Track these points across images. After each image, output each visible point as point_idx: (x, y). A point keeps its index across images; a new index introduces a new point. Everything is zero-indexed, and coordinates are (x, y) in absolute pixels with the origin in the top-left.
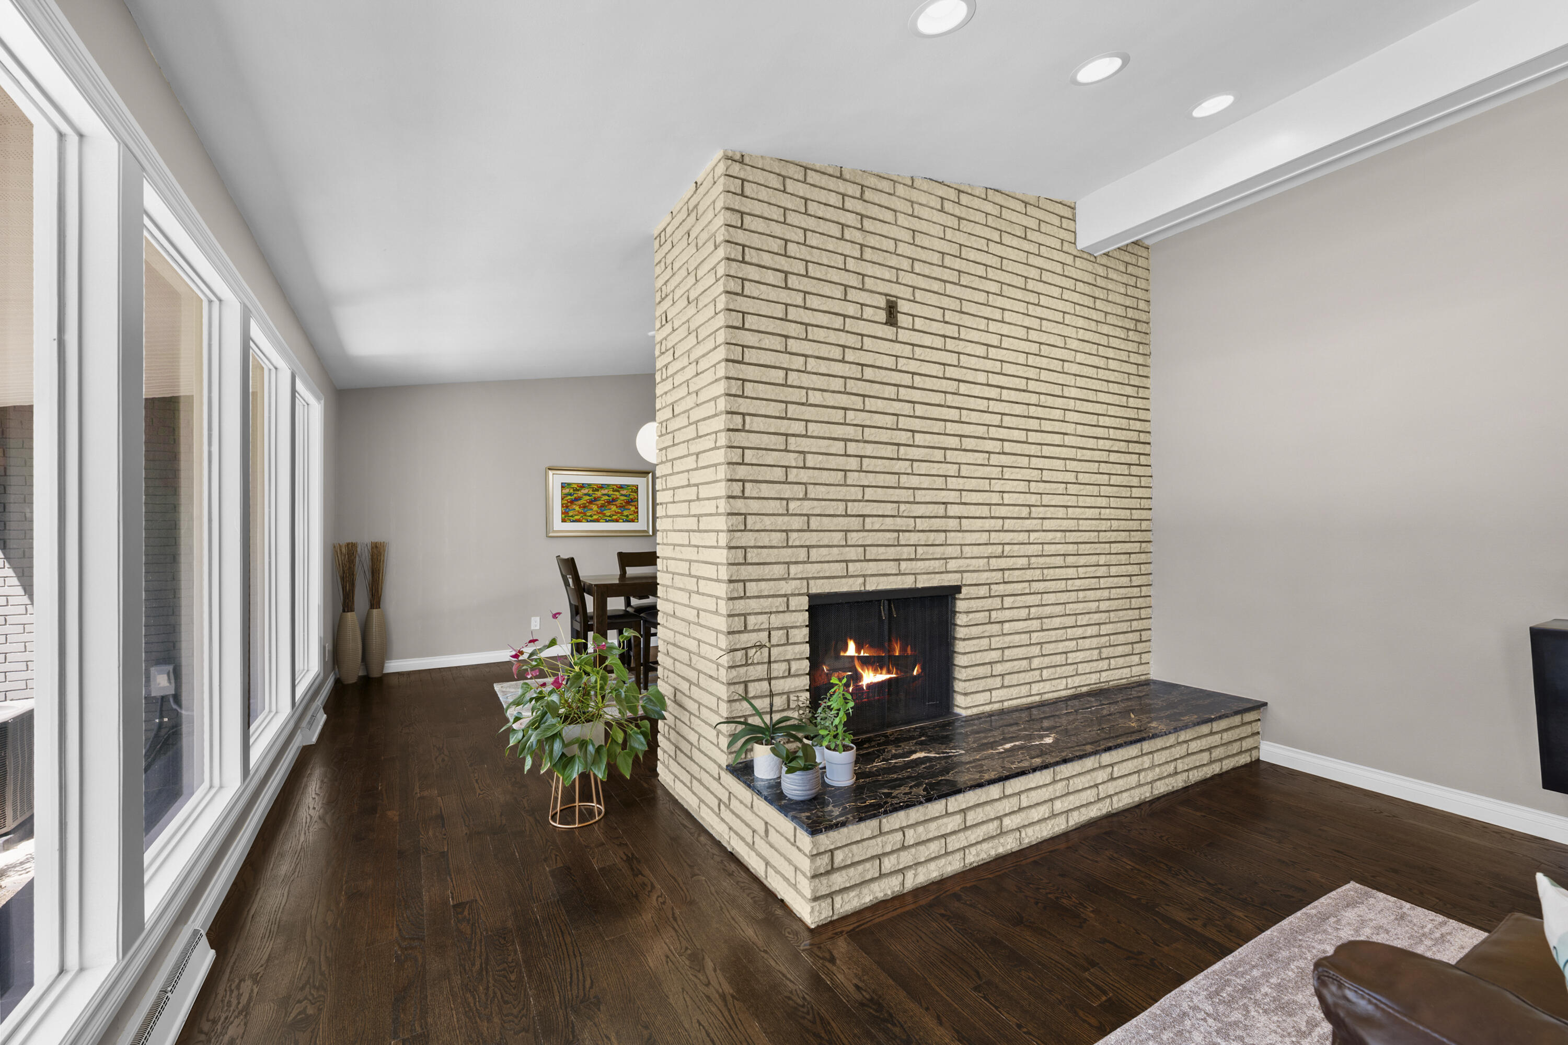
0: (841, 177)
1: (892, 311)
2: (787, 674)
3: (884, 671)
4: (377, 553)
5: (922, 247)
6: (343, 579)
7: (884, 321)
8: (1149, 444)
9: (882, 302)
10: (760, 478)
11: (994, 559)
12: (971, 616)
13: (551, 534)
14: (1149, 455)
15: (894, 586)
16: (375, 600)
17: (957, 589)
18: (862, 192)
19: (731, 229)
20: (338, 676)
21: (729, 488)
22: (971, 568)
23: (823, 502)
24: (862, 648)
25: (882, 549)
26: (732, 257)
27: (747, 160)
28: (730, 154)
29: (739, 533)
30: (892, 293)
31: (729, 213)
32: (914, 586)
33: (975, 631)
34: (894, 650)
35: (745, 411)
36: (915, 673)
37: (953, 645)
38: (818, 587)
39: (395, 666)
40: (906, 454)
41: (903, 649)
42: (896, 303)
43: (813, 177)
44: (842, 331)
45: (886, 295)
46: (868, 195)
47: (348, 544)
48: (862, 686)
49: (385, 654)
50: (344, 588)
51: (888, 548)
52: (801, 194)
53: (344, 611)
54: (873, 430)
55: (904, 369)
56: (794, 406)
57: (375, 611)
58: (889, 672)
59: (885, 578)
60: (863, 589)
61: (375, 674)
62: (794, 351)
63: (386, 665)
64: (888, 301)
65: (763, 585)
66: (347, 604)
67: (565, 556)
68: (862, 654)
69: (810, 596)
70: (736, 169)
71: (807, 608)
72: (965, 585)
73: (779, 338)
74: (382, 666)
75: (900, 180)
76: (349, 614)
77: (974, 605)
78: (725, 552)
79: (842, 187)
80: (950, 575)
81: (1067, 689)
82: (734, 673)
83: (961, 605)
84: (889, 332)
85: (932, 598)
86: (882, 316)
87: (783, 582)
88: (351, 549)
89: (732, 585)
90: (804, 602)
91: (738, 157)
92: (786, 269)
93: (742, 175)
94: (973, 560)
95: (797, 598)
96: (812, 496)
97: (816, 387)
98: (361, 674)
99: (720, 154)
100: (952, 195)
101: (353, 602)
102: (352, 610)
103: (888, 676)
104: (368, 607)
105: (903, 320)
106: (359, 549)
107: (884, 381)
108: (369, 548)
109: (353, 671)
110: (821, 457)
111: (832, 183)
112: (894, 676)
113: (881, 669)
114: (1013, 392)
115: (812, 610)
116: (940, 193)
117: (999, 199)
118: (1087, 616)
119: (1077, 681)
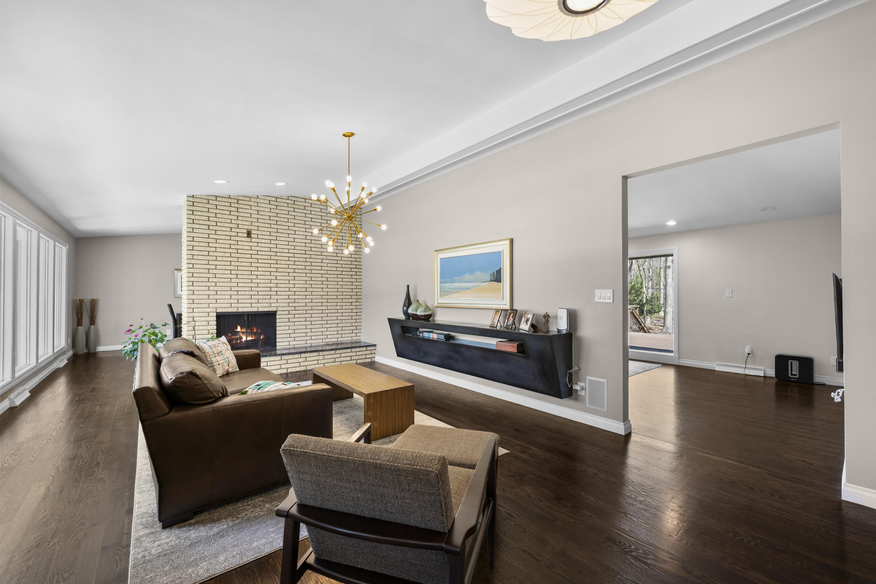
0: (230, 198)
1: (249, 234)
2: (208, 333)
3: (250, 337)
4: (94, 304)
5: (261, 215)
6: (77, 313)
7: (246, 236)
8: (361, 269)
9: (245, 231)
10: (199, 281)
11: (291, 304)
12: (281, 320)
13: (176, 296)
14: (361, 272)
15: (249, 310)
16: (93, 321)
17: (276, 312)
18: (238, 201)
19: (189, 215)
20: (75, 352)
21: (188, 283)
22: (281, 306)
23: (222, 287)
24: (243, 329)
25: (245, 300)
26: (189, 222)
27: (195, 196)
28: (189, 195)
29: (191, 296)
30: (249, 229)
31: (188, 211)
32: (257, 311)
33: (282, 324)
34: (254, 330)
35: (193, 263)
36: (261, 338)
37: (276, 328)
38: (219, 310)
39: (101, 349)
40: (254, 273)
41: (257, 330)
42: (251, 231)
43: (218, 199)
44: (230, 240)
45: (247, 229)
46: (240, 202)
47: (80, 300)
48: (242, 341)
49: (97, 343)
50: (78, 317)
51: (247, 300)
52: (215, 204)
53: (77, 326)
54: (241, 267)
55: (254, 249)
56: (211, 261)
57: (92, 326)
58: (252, 337)
59: (246, 308)
60: (237, 311)
61: (92, 351)
62: (211, 246)
63: (97, 348)
64: (247, 231)
65: (200, 309)
66: (79, 323)
67: (170, 304)
68: (243, 331)
69: (217, 313)
70: (191, 199)
71: (216, 316)
72: (279, 311)
73: (206, 243)
74: (95, 348)
75: (253, 197)
76: (80, 327)
77: (282, 316)
78: (186, 300)
79: (230, 200)
80: (272, 308)
81: (322, 342)
82: (189, 332)
83: (278, 317)
84: (248, 239)
85: (266, 314)
86: (245, 235)
87: (207, 309)
88: (81, 301)
89: (188, 309)
90: (215, 314)
91: (191, 196)
92: (209, 224)
93: (193, 201)
94: (282, 304)
95: (212, 313)
96: (218, 285)
97: (220, 256)
98: (85, 351)
99: (185, 196)
100: (274, 199)
101: (82, 323)
102: (81, 325)
103: (252, 338)
104: (89, 325)
105: (253, 236)
106: (85, 301)
107: (246, 253)
108: (90, 301)
109: (82, 350)
110: (221, 275)
111: (226, 200)
112: (254, 338)
113: (249, 336)
114: (299, 255)
115: (217, 316)
116: (269, 199)
117: (294, 199)
118: (332, 321)
119: (327, 340)
